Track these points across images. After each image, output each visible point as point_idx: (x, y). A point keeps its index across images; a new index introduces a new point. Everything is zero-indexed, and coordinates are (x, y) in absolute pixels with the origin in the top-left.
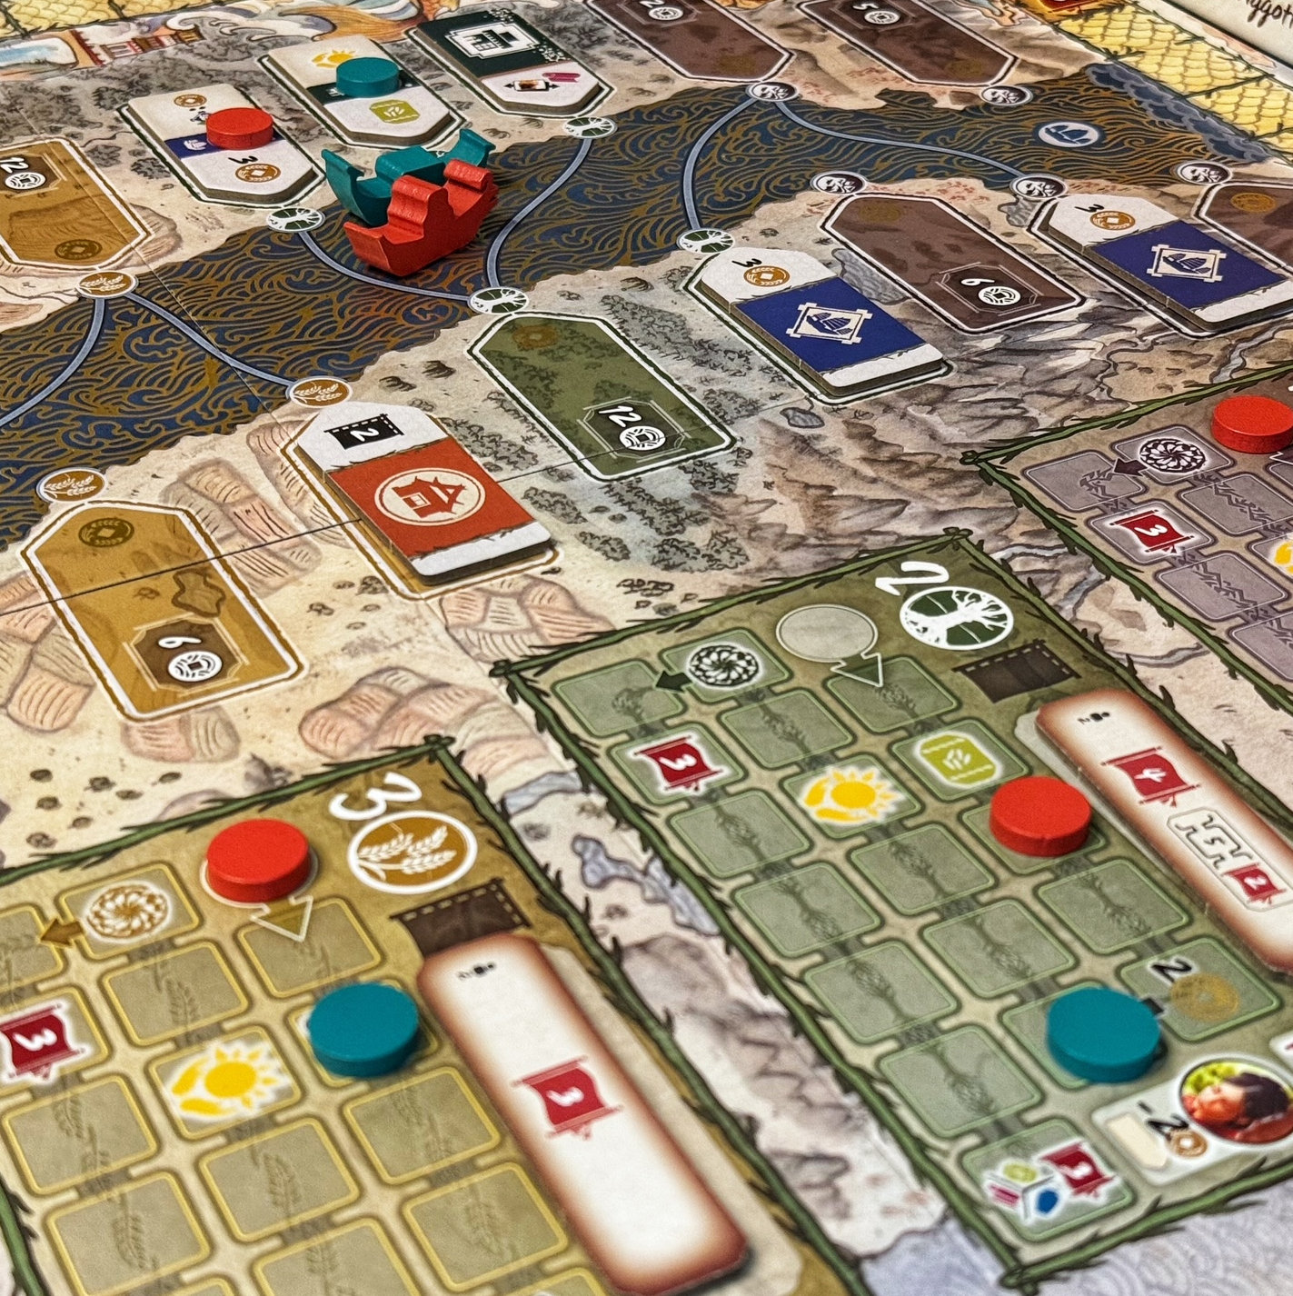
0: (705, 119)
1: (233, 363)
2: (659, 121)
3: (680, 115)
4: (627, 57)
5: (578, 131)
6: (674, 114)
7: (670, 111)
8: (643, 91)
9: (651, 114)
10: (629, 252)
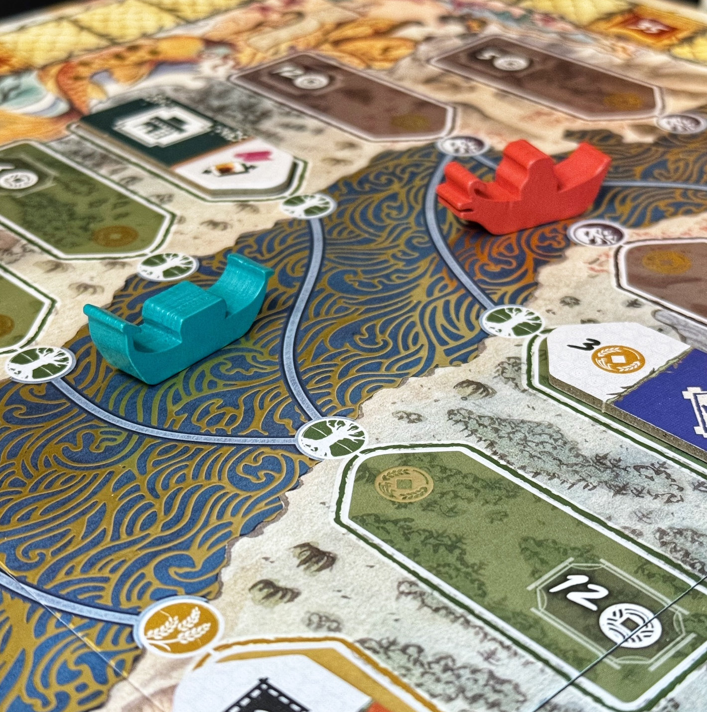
0: (417, 182)
1: (45, 600)
2: (373, 191)
3: (390, 182)
4: (301, 128)
5: (298, 212)
6: (383, 179)
7: (377, 177)
8: (337, 161)
9: (361, 183)
10: (440, 349)
